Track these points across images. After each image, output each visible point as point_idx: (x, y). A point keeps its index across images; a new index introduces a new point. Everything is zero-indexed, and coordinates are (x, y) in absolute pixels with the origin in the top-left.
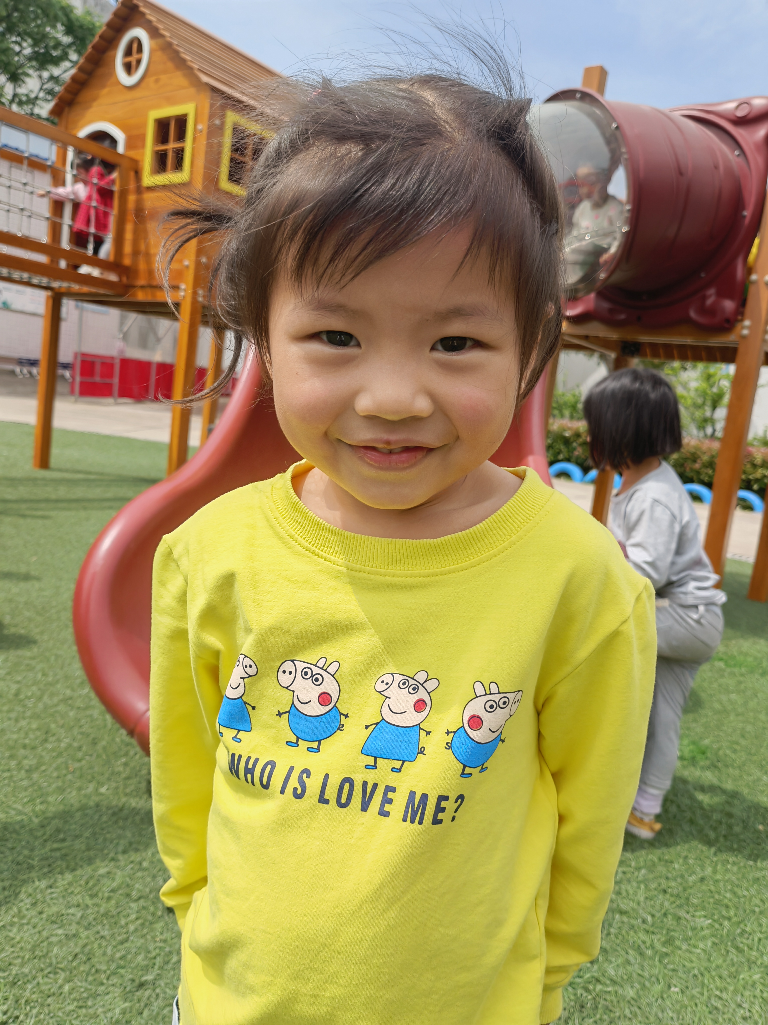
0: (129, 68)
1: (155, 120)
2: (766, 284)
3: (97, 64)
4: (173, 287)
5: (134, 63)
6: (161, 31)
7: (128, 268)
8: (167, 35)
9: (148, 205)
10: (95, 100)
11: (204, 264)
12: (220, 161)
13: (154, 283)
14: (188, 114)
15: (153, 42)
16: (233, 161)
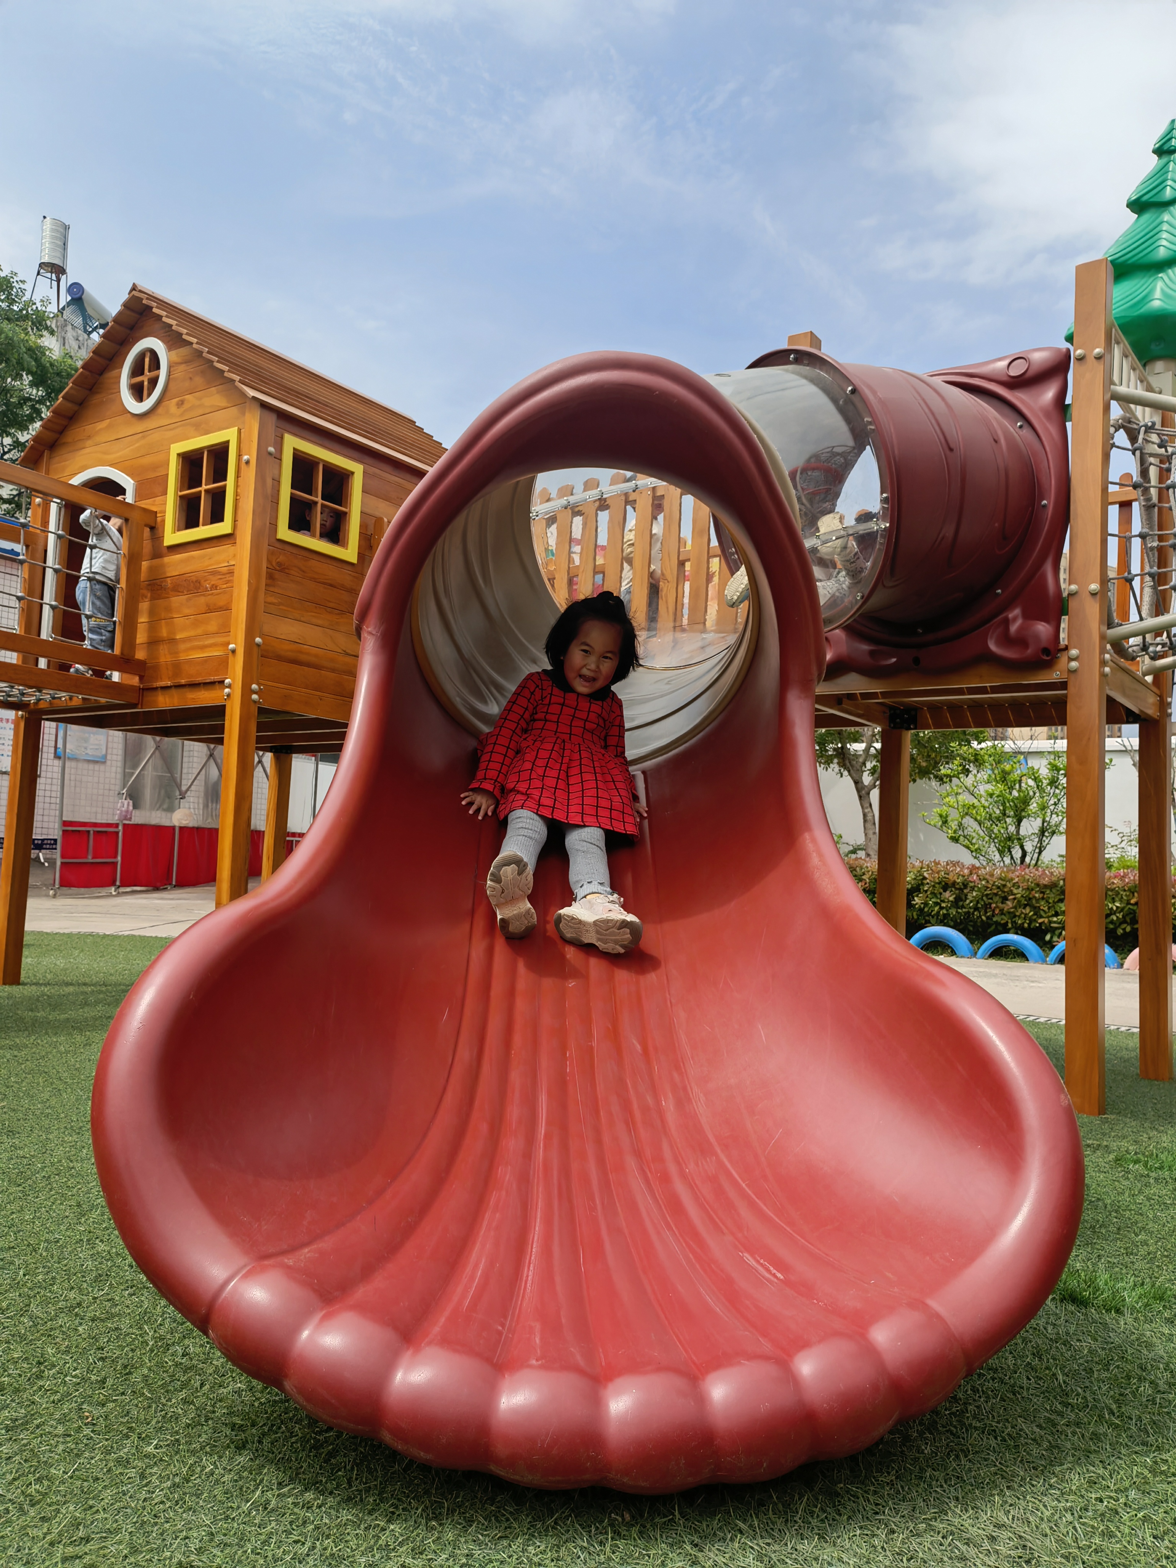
1: (179, 455)
2: (1093, 594)
3: (90, 390)
4: (213, 683)
5: (146, 383)
6: (184, 337)
7: (142, 664)
8: (195, 340)
9: (172, 572)
10: (89, 437)
11: (258, 645)
12: (276, 502)
13: (183, 682)
14: (228, 442)
15: (174, 353)
16: (294, 501)
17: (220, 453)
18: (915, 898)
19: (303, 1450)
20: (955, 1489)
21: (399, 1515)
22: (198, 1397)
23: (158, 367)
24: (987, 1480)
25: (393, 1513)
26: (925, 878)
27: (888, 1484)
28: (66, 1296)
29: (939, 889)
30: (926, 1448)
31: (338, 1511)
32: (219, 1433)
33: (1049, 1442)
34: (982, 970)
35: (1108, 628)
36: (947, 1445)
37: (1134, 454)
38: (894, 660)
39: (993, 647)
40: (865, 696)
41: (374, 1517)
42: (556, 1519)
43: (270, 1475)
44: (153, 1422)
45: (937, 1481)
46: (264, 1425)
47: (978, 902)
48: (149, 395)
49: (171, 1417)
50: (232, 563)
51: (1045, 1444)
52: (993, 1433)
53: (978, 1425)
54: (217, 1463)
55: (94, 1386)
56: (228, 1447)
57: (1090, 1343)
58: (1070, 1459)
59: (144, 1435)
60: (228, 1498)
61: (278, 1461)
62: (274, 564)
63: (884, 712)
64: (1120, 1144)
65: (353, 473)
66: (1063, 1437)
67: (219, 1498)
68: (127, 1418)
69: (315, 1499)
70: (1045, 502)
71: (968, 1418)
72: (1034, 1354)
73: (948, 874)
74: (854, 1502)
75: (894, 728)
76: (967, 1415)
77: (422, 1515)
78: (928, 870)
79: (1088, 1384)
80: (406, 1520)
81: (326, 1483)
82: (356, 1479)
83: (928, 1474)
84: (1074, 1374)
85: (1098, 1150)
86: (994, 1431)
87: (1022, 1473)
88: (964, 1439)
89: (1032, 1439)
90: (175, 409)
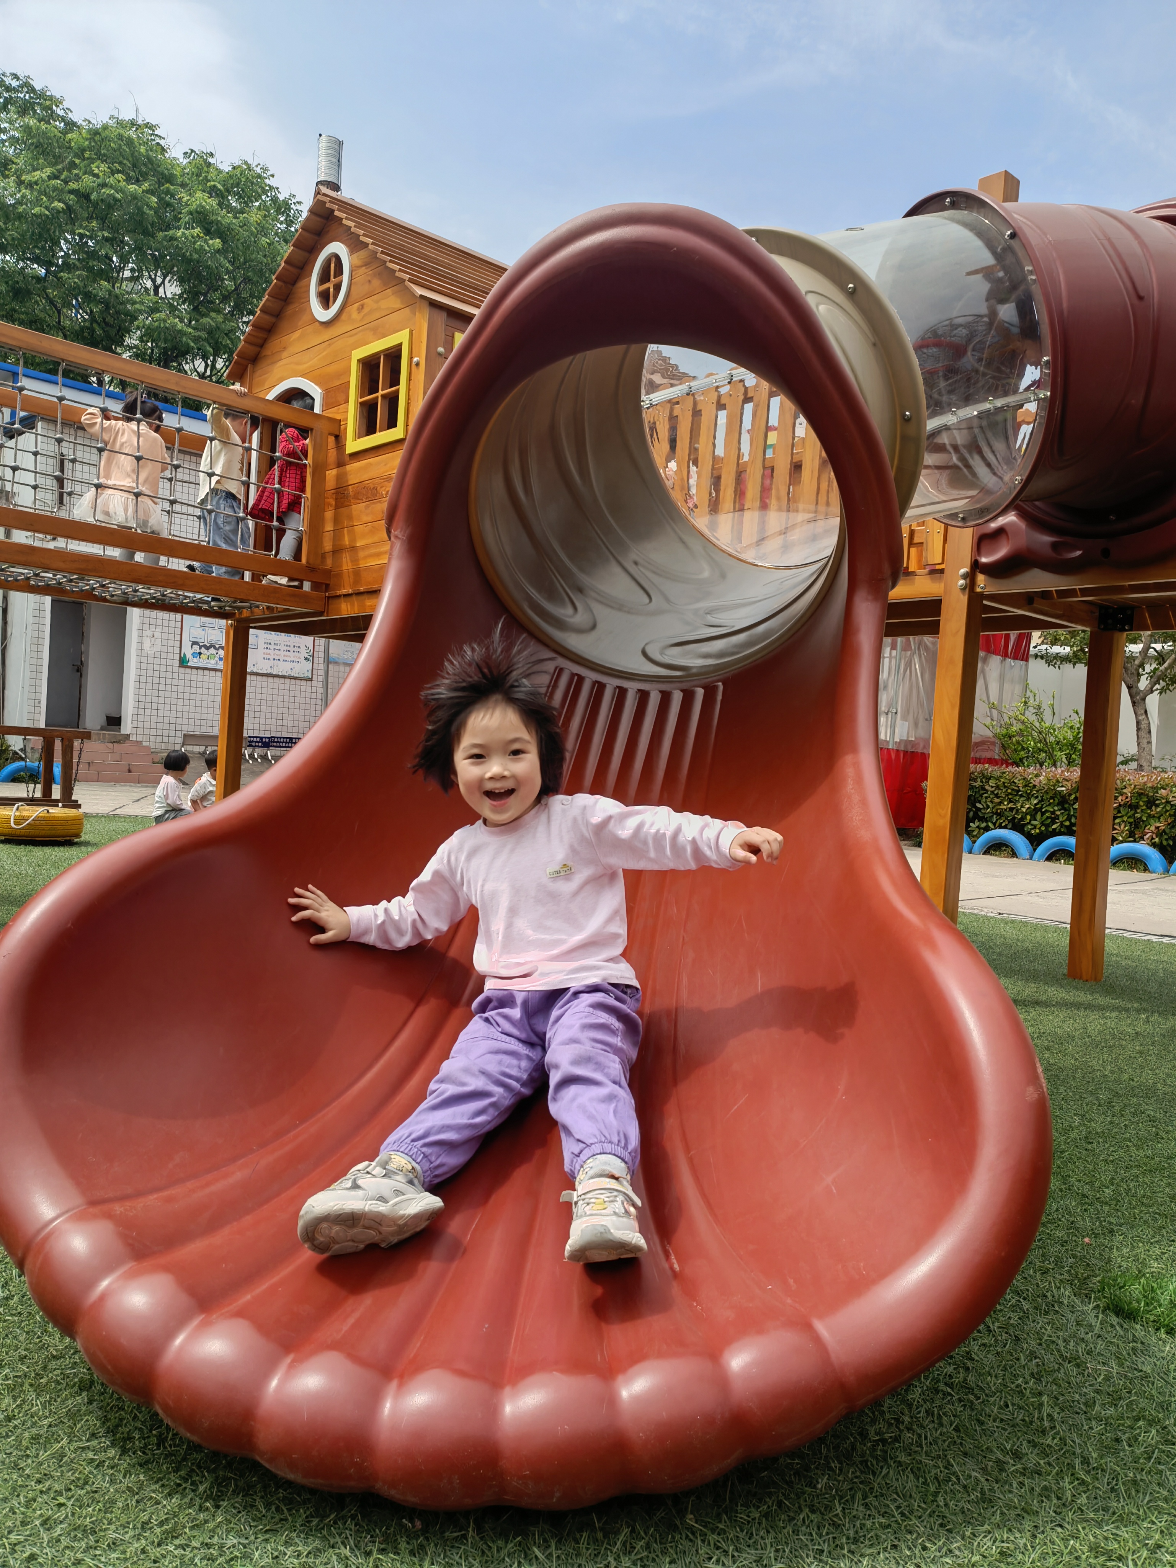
0: (326, 299)
1: (359, 361)
3: (285, 301)
5: (332, 290)
6: (362, 238)
9: (353, 479)
10: (285, 349)
13: (362, 589)
14: (400, 345)
15: (355, 255)
23: (342, 272)
38: (1078, 553)
40: (1062, 594)
48: (334, 301)
63: (1092, 612)
75: (1106, 629)
90: (355, 315)
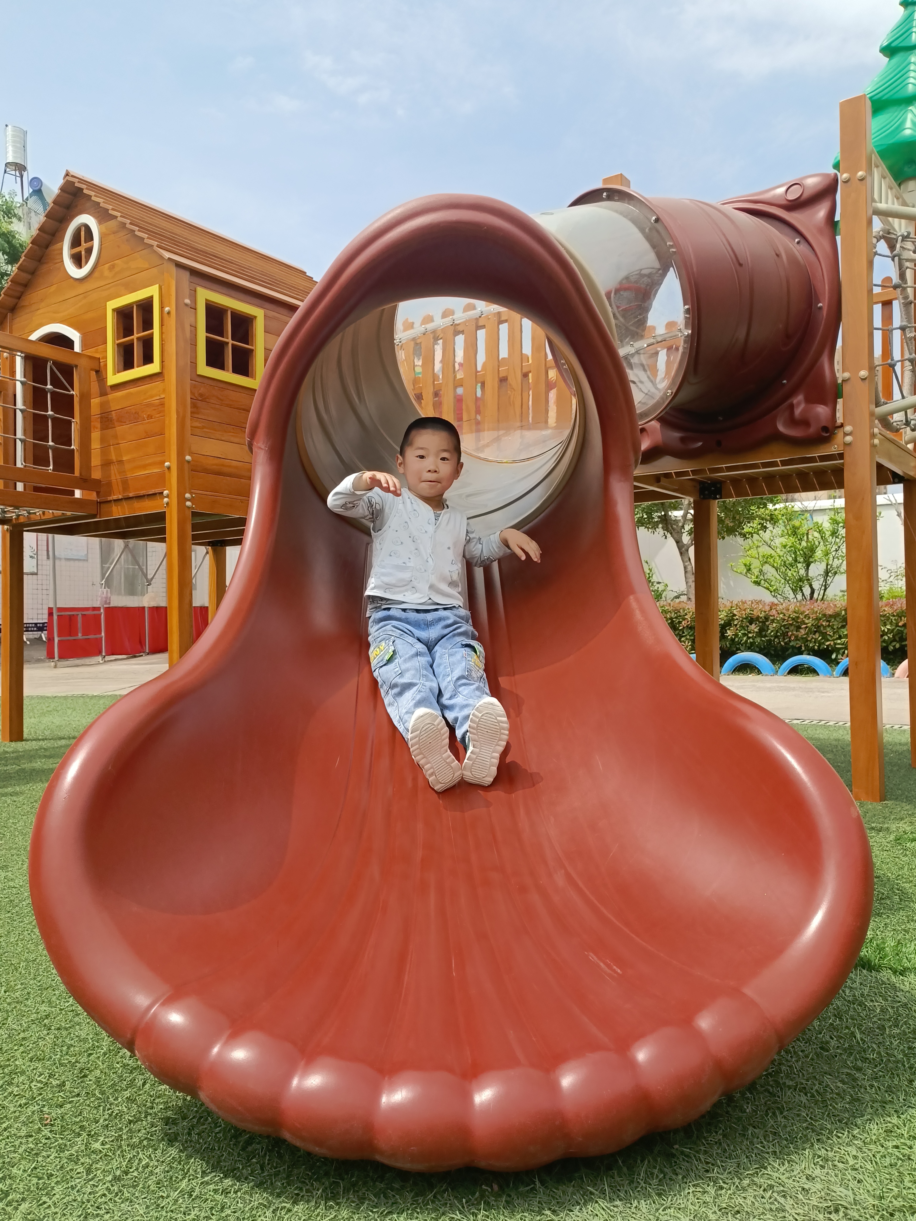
0: (78, 260)
1: (114, 310)
2: (863, 380)
3: (40, 261)
4: (155, 494)
5: (83, 253)
6: (110, 212)
7: (98, 482)
8: (118, 214)
9: (115, 406)
10: (42, 300)
11: (188, 462)
12: (194, 344)
13: (131, 495)
14: (152, 297)
15: (103, 226)
16: (209, 343)
17: (146, 306)
18: (728, 631)
19: (225, 1139)
20: (773, 1145)
21: (303, 1196)
22: (140, 1095)
23: (92, 239)
24: (800, 1135)
25: (298, 1195)
26: (735, 615)
27: (716, 1143)
28: (38, 1009)
29: (746, 623)
30: (748, 1107)
31: (251, 1196)
32: (156, 1127)
33: (851, 1096)
34: (782, 685)
35: (876, 407)
36: (765, 1103)
37: (893, 260)
38: (700, 444)
39: (781, 428)
40: (678, 474)
41: (281, 1200)
42: (435, 1193)
43: (196, 1165)
44: (101, 1121)
45: (758, 1138)
46: (194, 1117)
47: (777, 632)
48: (87, 262)
49: (117, 1114)
50: (163, 396)
51: (848, 1098)
52: (804, 1091)
53: (791, 1083)
54: (152, 1156)
55: (55, 1089)
56: (163, 1139)
57: (881, 1003)
58: (869, 1110)
59: (93, 1133)
60: (160, 1188)
61: (204, 1150)
62: (196, 395)
63: (695, 487)
64: (898, 825)
65: (255, 317)
66: (862, 1090)
67: (152, 1188)
68: (80, 1117)
69: (232, 1186)
70: (820, 305)
71: (782, 1078)
72: (835, 1016)
73: (753, 611)
74: (687, 1162)
75: (704, 498)
76: (782, 1075)
77: (322, 1196)
78: (737, 609)
79: (881, 1040)
80: (308, 1201)
81: (243, 1169)
82: (268, 1164)
83: (750, 1132)
84: (871, 1031)
85: (880, 831)
86: (805, 1088)
87: (829, 1126)
88: (779, 1097)
89: (838, 1094)
90: (107, 273)
